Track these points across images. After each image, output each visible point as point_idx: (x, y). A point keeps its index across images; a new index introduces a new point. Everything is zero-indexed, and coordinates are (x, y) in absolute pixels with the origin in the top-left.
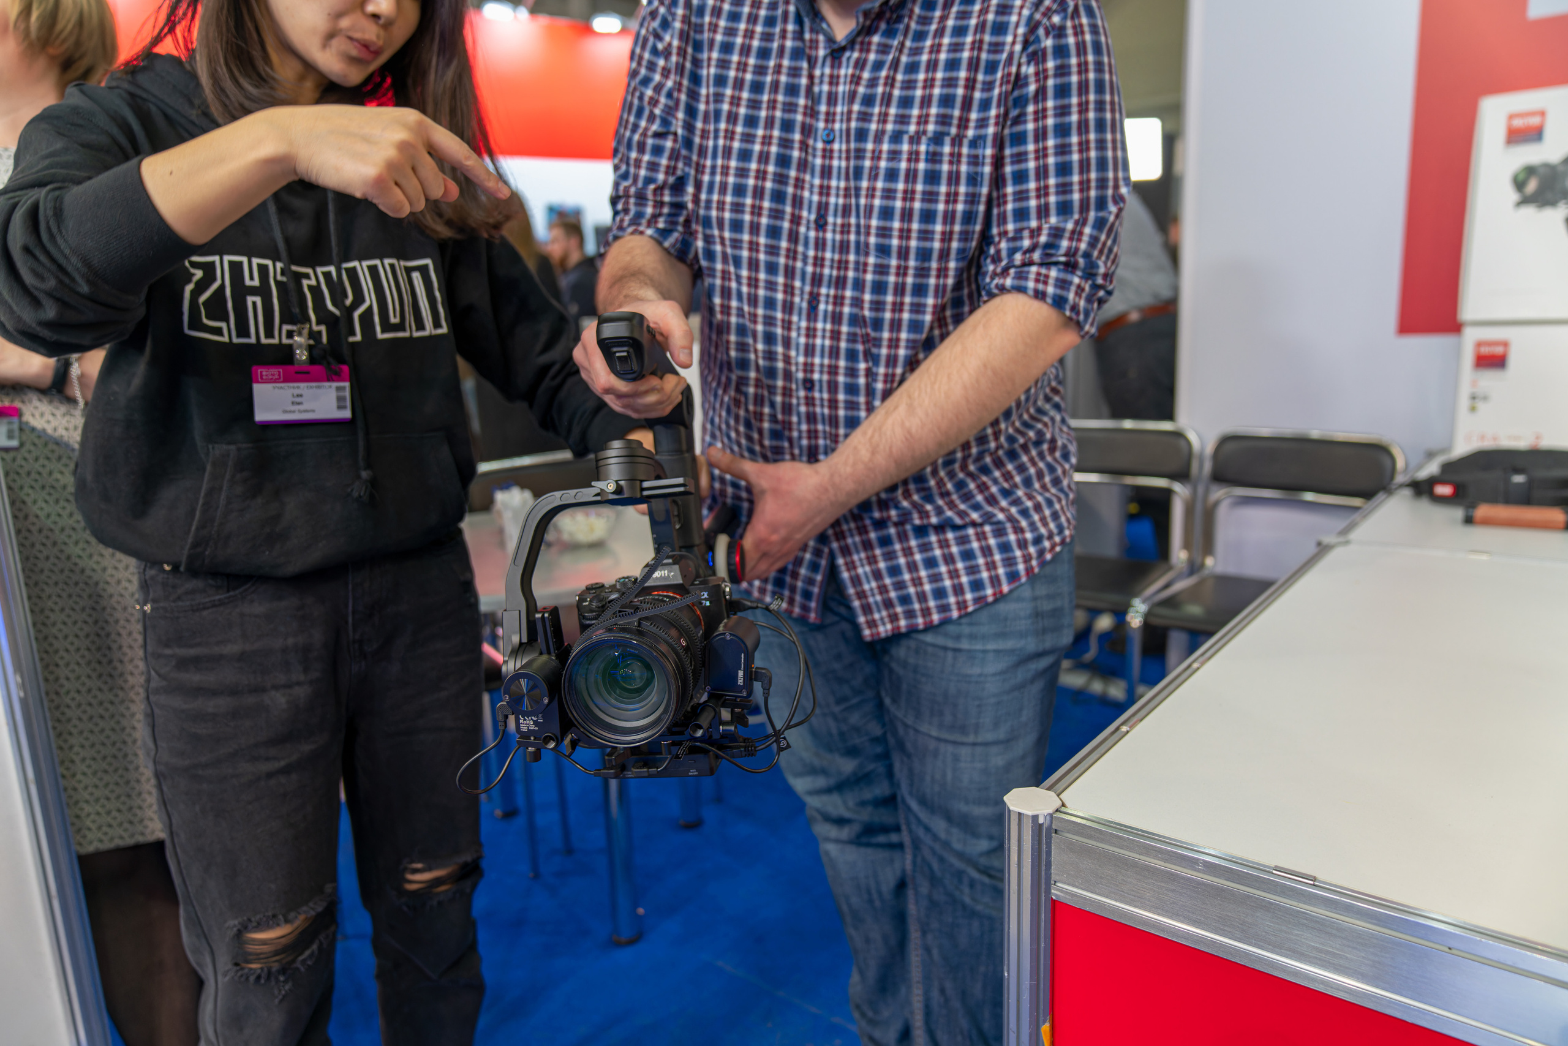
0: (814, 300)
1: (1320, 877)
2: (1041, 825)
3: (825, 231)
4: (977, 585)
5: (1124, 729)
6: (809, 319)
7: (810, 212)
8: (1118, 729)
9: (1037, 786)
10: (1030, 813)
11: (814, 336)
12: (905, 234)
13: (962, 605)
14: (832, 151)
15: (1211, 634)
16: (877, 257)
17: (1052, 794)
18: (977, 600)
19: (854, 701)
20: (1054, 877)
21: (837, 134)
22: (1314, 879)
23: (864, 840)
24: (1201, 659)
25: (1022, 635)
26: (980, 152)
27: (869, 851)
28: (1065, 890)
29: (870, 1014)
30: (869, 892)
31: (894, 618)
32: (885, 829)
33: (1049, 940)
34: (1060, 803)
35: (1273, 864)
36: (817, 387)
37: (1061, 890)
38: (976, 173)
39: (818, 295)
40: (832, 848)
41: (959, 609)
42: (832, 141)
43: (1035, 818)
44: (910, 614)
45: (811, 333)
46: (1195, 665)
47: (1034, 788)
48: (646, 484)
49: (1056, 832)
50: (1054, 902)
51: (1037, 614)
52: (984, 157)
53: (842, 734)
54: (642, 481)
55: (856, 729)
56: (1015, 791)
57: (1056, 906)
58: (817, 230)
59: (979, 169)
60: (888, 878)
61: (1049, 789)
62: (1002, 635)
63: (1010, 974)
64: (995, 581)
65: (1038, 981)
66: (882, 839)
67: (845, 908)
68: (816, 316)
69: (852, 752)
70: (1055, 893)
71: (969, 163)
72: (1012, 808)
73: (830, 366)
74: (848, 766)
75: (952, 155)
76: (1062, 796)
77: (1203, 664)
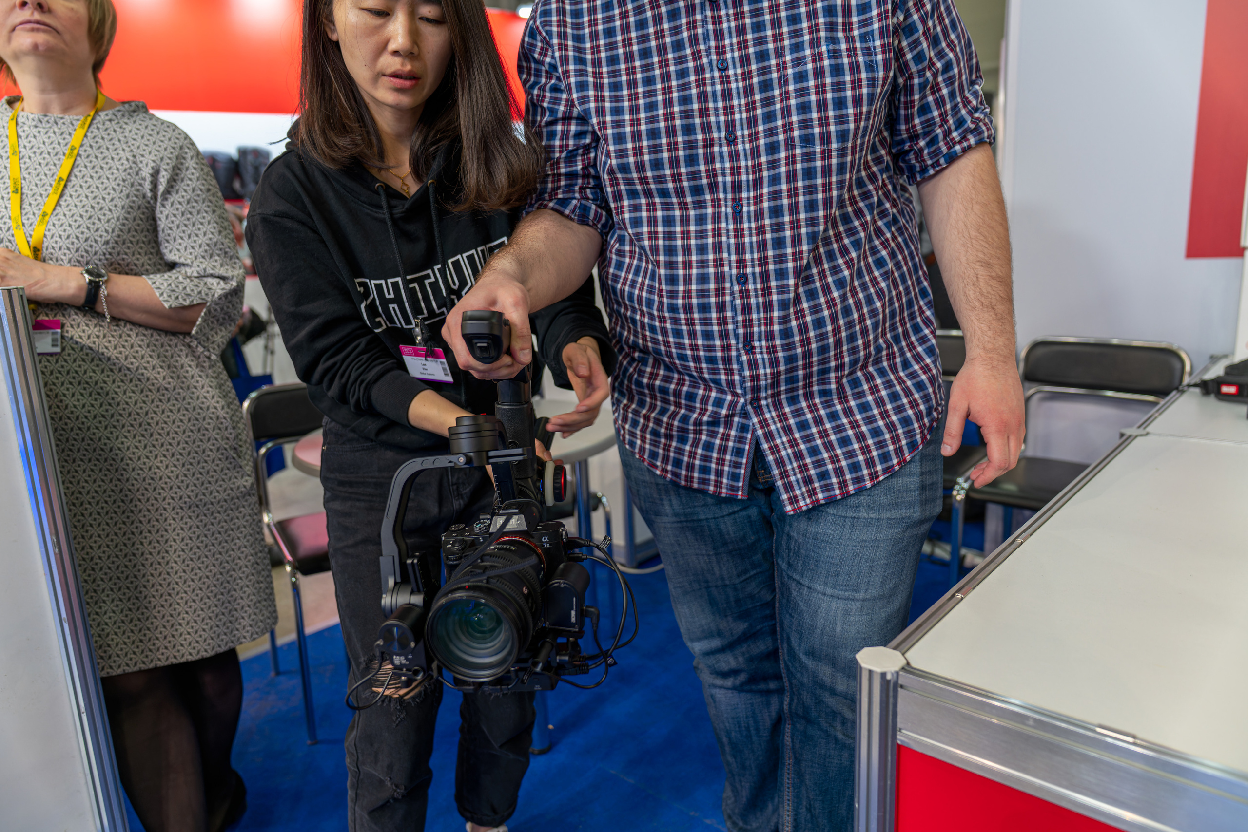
0: (737, 203)
1: (1139, 734)
2: (889, 681)
3: (736, 144)
4: (885, 457)
5: (959, 596)
6: (735, 222)
7: (719, 131)
8: (953, 596)
9: (885, 646)
10: (878, 669)
11: (743, 236)
12: (824, 122)
13: (874, 476)
14: (728, 77)
15: (1036, 510)
16: (802, 147)
17: (897, 653)
18: (886, 471)
19: (752, 573)
20: (899, 725)
21: (730, 62)
22: (1134, 737)
23: (747, 688)
24: (1024, 535)
25: (911, 505)
26: (871, 44)
27: (749, 695)
28: (909, 736)
29: (741, 824)
30: (748, 729)
31: (812, 493)
32: (765, 679)
33: (894, 778)
34: (904, 662)
35: (1096, 721)
36: (751, 280)
37: (906, 736)
38: (871, 61)
39: (741, 199)
40: (719, 694)
41: (871, 479)
42: (727, 69)
43: (883, 675)
44: (827, 488)
45: (739, 233)
46: (1019, 540)
47: (882, 648)
48: (491, 454)
49: (902, 687)
50: (899, 746)
51: (923, 488)
52: (874, 48)
53: (737, 601)
54: (487, 452)
55: (752, 597)
56: (866, 650)
57: (902, 751)
58: (728, 145)
59: (873, 58)
60: (767, 719)
61: (895, 648)
62: (895, 506)
63: (860, 805)
64: (899, 451)
65: (885, 813)
66: (762, 686)
67: (725, 740)
68: (741, 218)
69: (742, 616)
70: (900, 738)
71: (864, 55)
72: (863, 665)
73: (759, 259)
74: (741, 627)
75: (848, 50)
76: (908, 655)
77: (1026, 539)
